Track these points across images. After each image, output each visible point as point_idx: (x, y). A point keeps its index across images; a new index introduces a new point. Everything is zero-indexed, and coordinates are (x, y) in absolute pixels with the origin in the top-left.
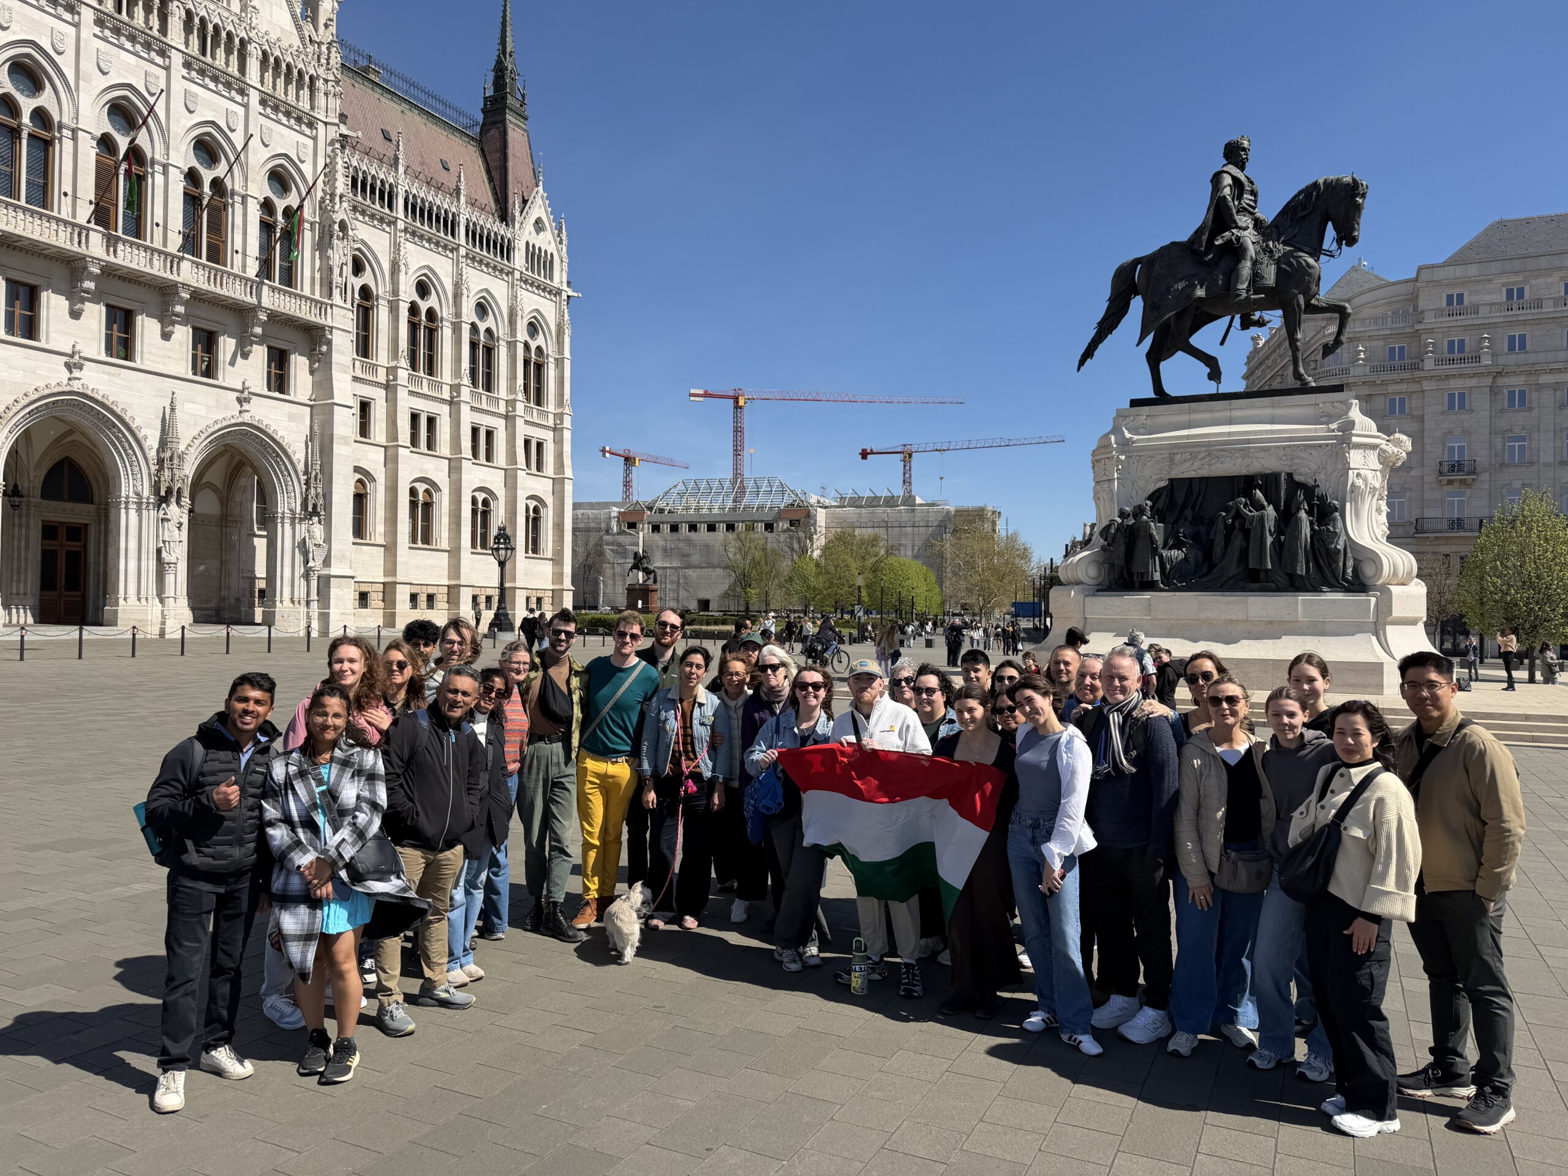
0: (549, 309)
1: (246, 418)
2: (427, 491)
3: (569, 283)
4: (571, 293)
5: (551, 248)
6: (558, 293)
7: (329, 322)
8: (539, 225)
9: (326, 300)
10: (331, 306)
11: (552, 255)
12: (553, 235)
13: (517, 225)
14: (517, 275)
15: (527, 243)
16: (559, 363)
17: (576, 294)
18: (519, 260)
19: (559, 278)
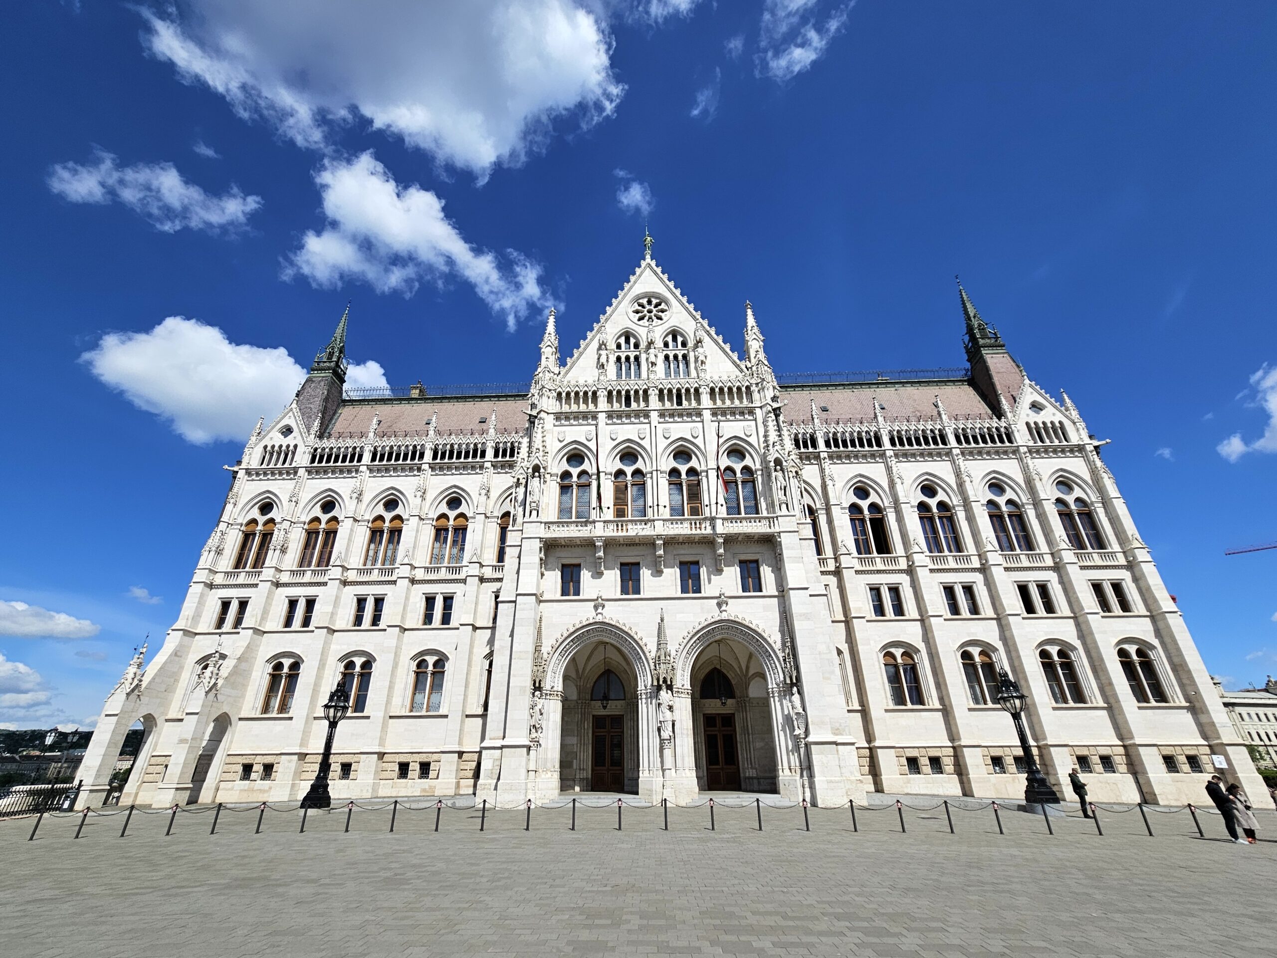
0: (1076, 466)
1: (724, 616)
2: (981, 653)
3: (1091, 437)
4: (1096, 443)
5: (1057, 417)
6: (1081, 448)
7: (777, 529)
8: (1036, 407)
9: (772, 515)
10: (777, 517)
11: (1060, 422)
12: (1055, 407)
13: (1009, 415)
14: (1023, 450)
15: (1028, 424)
16: (1106, 503)
17: (1104, 442)
18: (1022, 438)
19: (1078, 434)
